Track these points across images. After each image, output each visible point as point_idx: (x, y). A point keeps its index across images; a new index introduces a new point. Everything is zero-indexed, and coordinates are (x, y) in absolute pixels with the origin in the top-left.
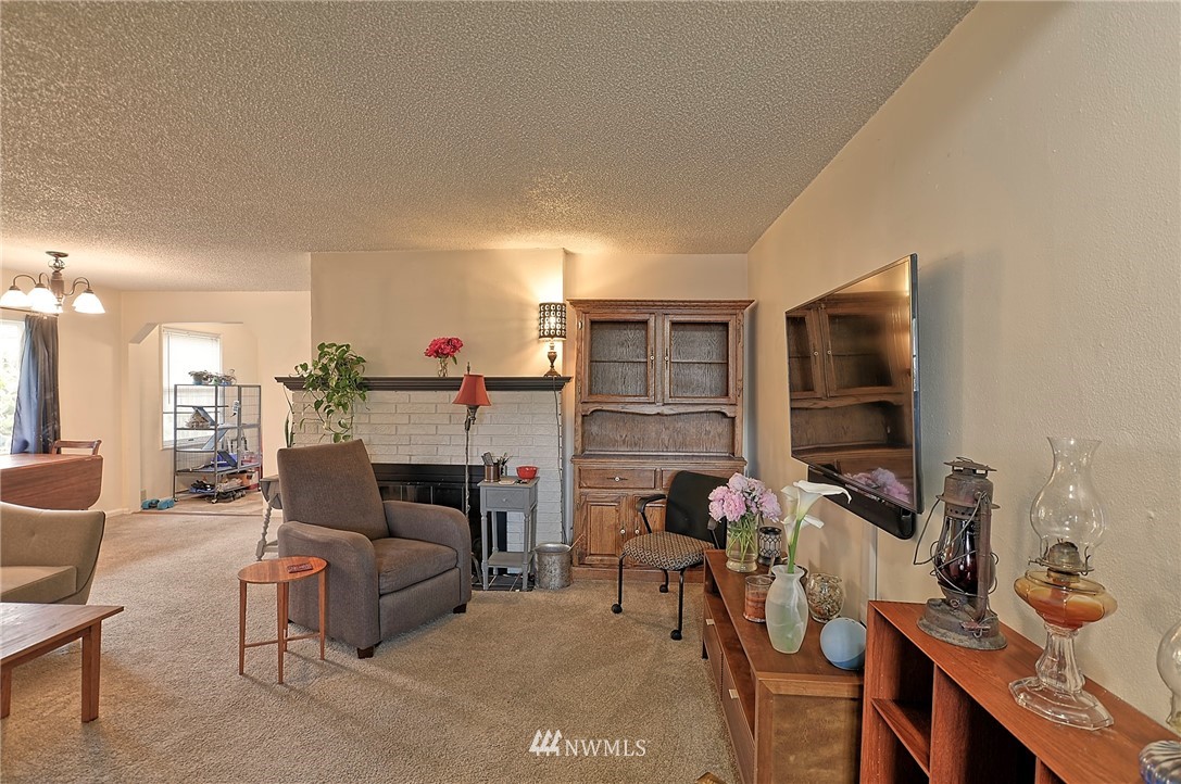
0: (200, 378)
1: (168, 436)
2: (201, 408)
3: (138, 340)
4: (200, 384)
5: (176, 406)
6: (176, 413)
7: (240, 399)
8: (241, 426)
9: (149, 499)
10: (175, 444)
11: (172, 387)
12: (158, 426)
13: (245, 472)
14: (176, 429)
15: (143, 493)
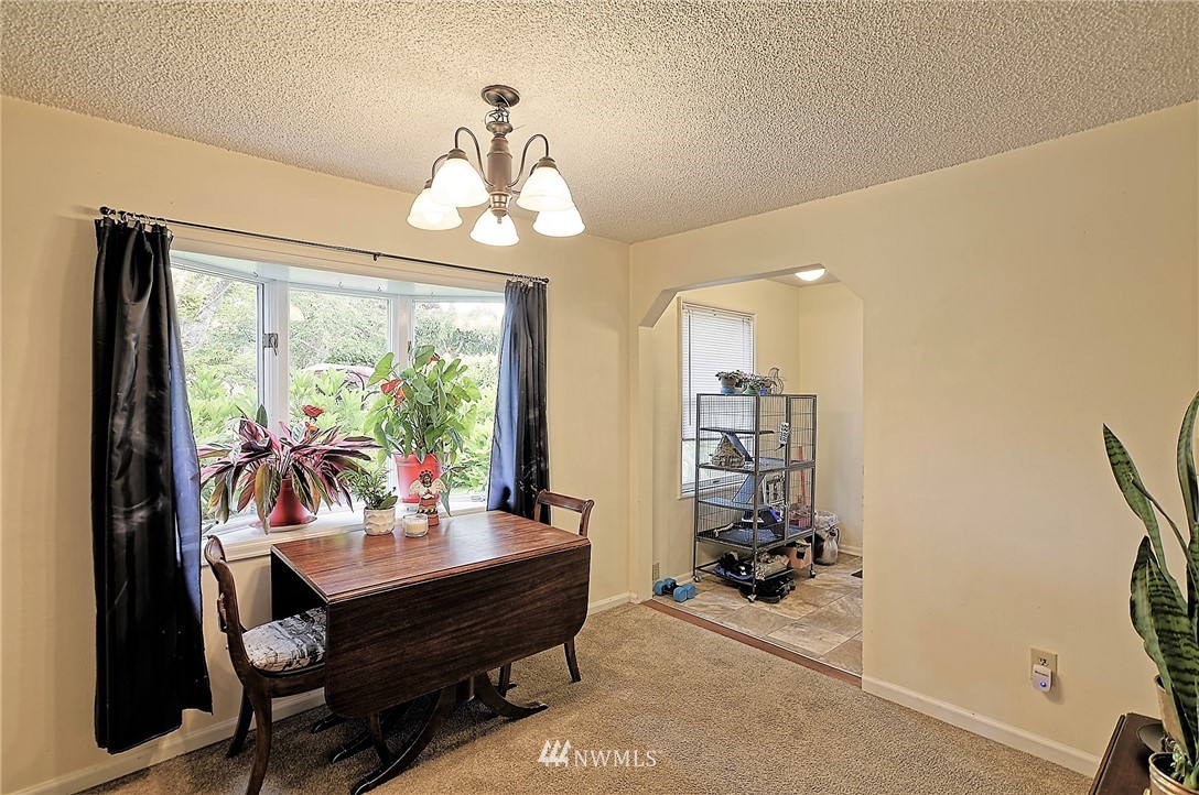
0: (732, 382)
1: (688, 475)
2: (732, 433)
3: (650, 321)
4: (731, 393)
5: (698, 429)
6: (698, 440)
7: (788, 420)
8: (790, 466)
9: (663, 577)
10: (697, 490)
11: (694, 397)
12: (676, 460)
13: (793, 544)
14: (698, 466)
15: (656, 568)
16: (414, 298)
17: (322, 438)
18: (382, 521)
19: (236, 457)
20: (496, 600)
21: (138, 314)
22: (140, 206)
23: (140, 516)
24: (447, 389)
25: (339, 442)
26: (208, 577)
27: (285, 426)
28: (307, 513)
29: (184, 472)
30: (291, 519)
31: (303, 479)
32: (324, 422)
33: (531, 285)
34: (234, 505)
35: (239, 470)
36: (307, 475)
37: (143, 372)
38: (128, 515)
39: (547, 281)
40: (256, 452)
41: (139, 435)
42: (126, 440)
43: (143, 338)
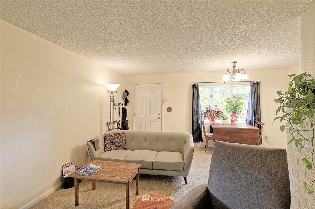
16: (234, 87)
17: (217, 110)
18: (225, 122)
19: (206, 111)
20: (238, 134)
21: (195, 94)
22: (196, 82)
23: (196, 117)
24: (238, 102)
25: (219, 110)
26: (202, 126)
27: (213, 108)
28: (215, 120)
29: (200, 113)
30: (213, 121)
31: (214, 115)
32: (217, 107)
33: (256, 83)
34: (206, 118)
35: (206, 114)
36: (215, 115)
37: (196, 101)
38: (195, 117)
39: (260, 81)
40: (208, 111)
41: (196, 108)
42: (195, 109)
43: (196, 97)
